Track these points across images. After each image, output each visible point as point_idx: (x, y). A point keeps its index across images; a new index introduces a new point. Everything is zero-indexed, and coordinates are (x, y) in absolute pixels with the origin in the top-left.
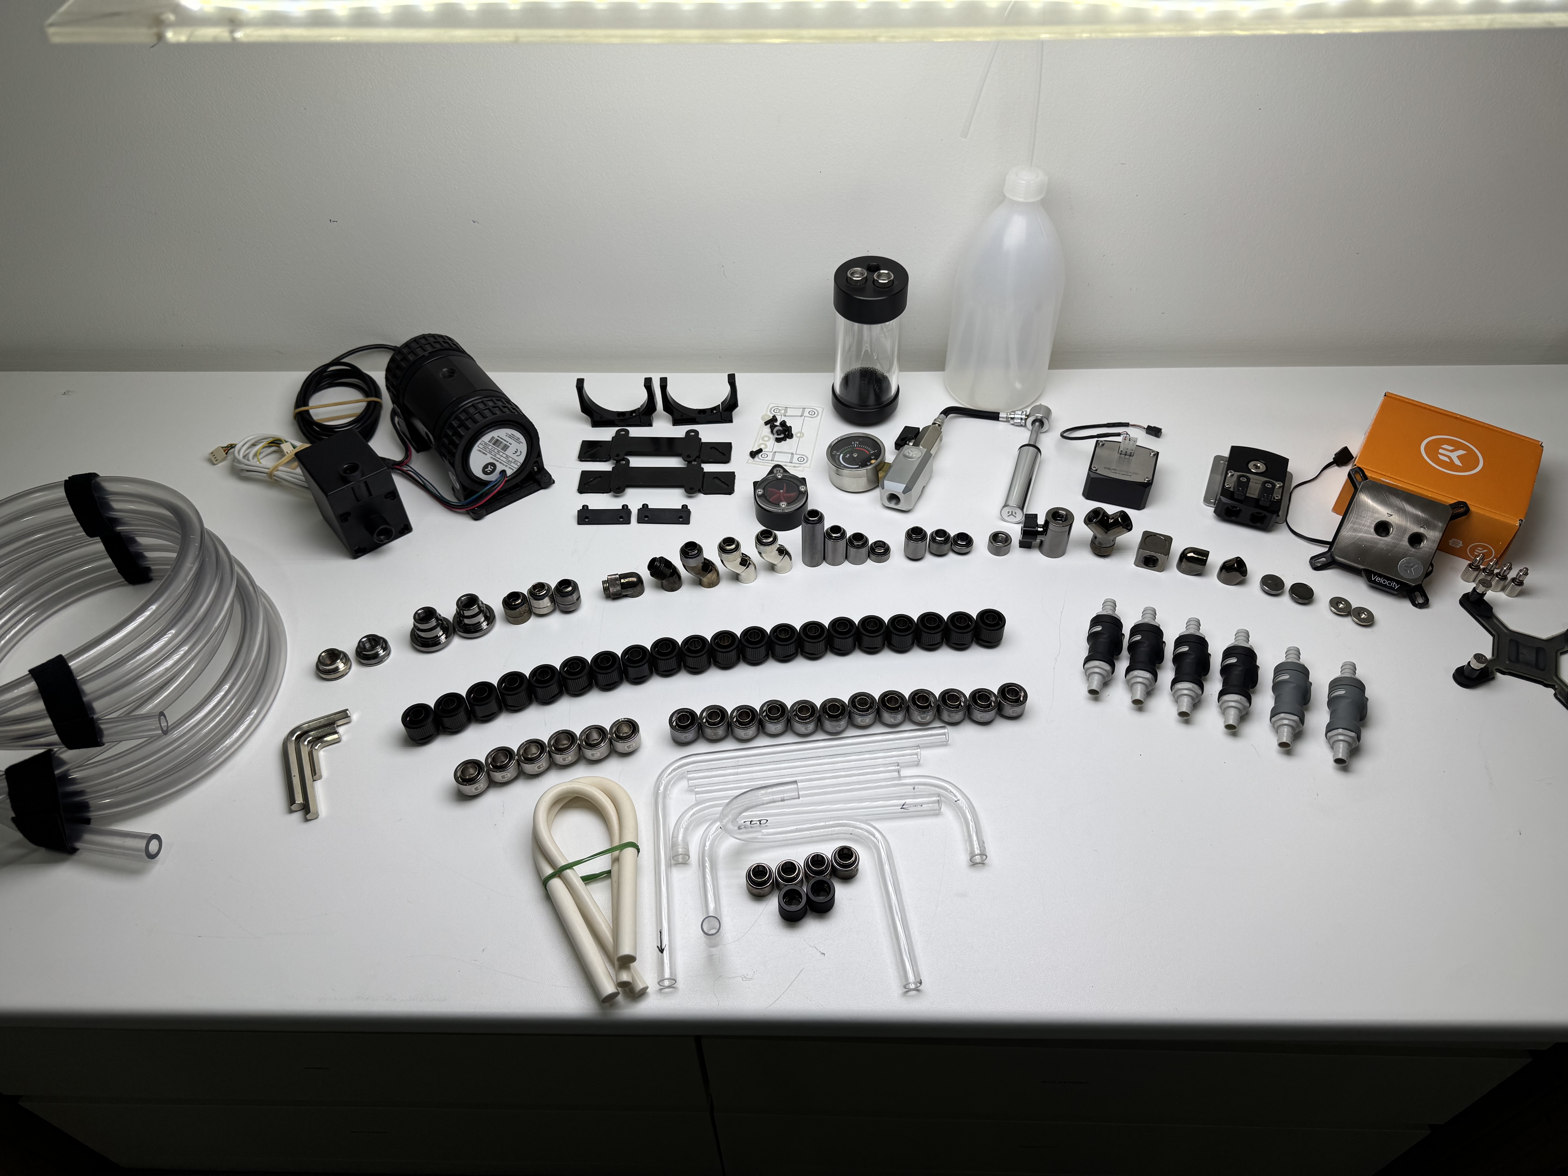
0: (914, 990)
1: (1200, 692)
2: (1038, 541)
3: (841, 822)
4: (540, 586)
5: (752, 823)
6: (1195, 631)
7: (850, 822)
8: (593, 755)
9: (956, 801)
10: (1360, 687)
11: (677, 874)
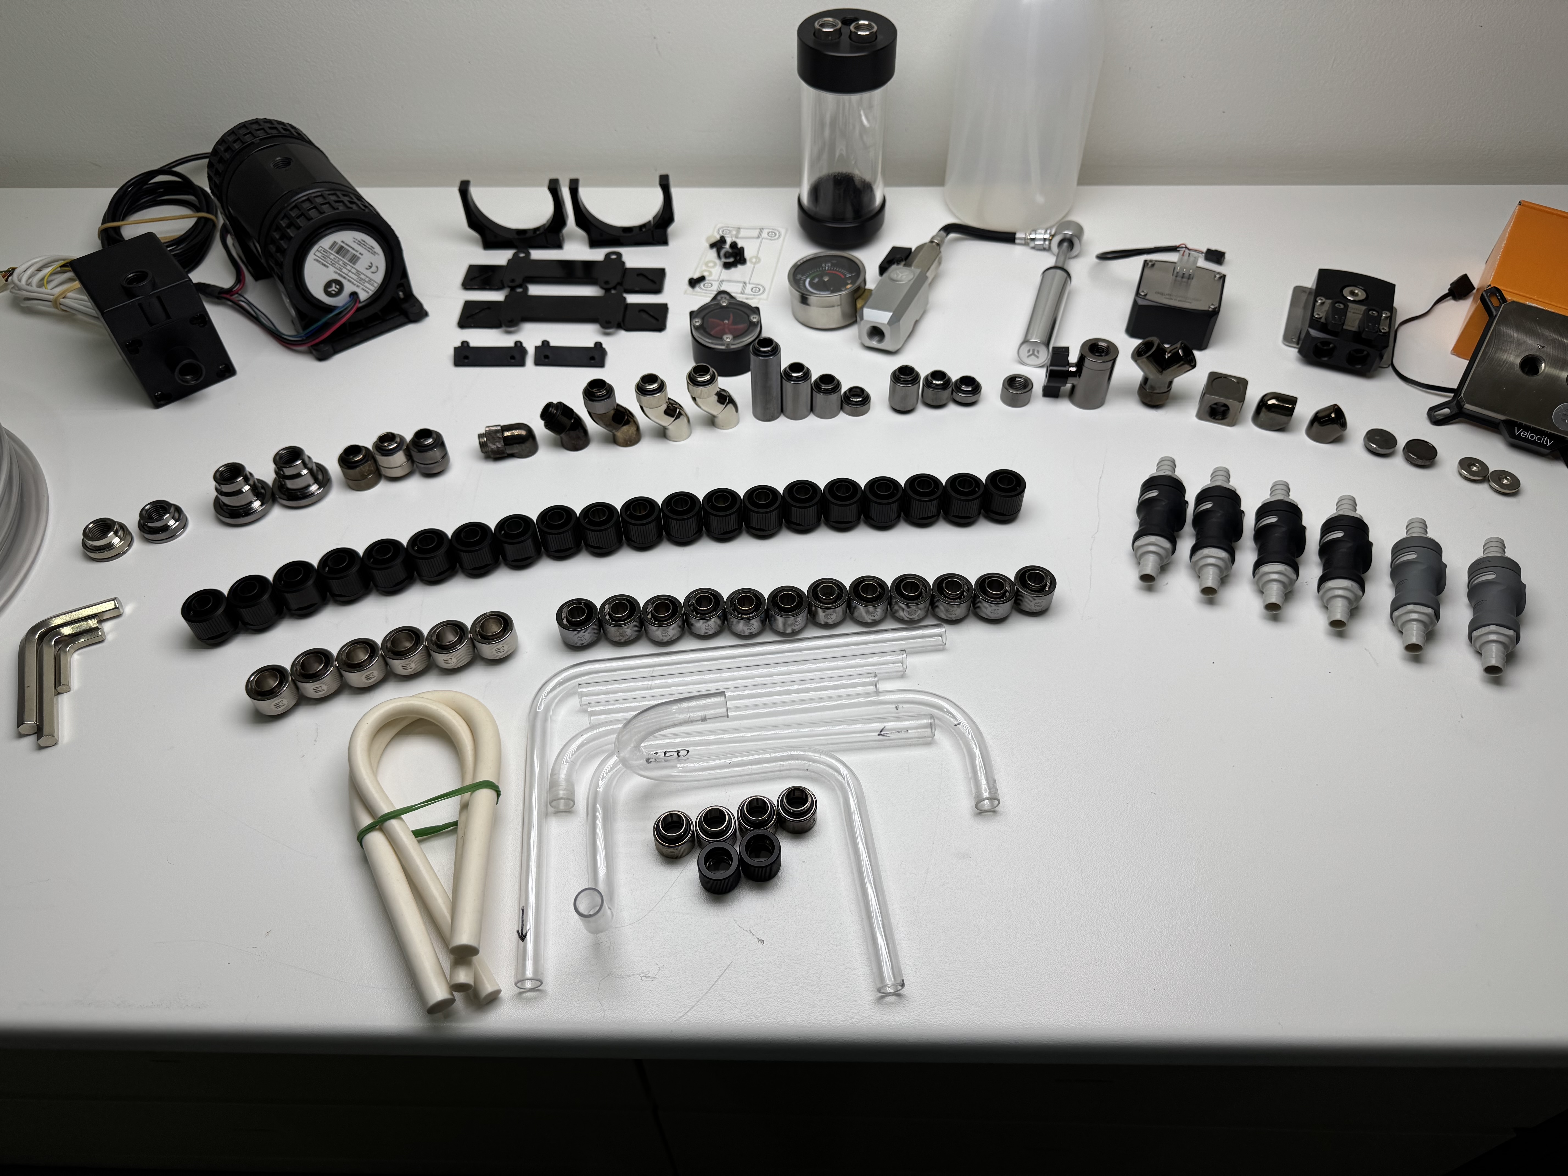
0: (893, 995)
1: (1294, 577)
2: (1069, 386)
3: (792, 753)
4: (388, 437)
5: (667, 755)
6: (1284, 497)
7: (806, 753)
8: (446, 661)
9: (955, 725)
10: (1514, 569)
11: (556, 827)
